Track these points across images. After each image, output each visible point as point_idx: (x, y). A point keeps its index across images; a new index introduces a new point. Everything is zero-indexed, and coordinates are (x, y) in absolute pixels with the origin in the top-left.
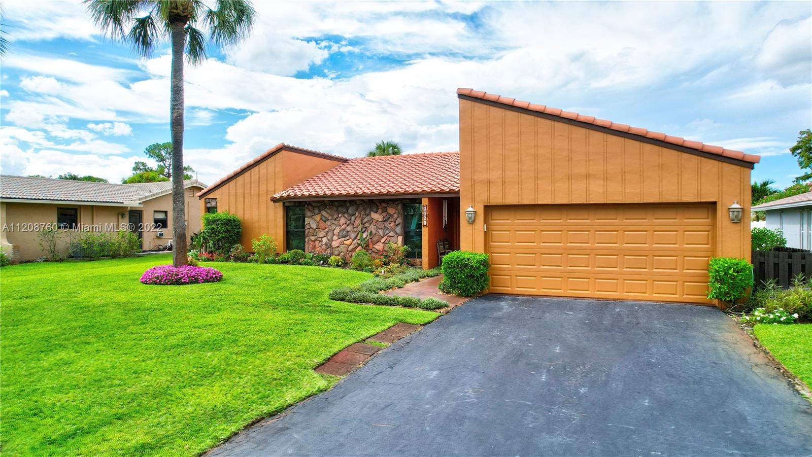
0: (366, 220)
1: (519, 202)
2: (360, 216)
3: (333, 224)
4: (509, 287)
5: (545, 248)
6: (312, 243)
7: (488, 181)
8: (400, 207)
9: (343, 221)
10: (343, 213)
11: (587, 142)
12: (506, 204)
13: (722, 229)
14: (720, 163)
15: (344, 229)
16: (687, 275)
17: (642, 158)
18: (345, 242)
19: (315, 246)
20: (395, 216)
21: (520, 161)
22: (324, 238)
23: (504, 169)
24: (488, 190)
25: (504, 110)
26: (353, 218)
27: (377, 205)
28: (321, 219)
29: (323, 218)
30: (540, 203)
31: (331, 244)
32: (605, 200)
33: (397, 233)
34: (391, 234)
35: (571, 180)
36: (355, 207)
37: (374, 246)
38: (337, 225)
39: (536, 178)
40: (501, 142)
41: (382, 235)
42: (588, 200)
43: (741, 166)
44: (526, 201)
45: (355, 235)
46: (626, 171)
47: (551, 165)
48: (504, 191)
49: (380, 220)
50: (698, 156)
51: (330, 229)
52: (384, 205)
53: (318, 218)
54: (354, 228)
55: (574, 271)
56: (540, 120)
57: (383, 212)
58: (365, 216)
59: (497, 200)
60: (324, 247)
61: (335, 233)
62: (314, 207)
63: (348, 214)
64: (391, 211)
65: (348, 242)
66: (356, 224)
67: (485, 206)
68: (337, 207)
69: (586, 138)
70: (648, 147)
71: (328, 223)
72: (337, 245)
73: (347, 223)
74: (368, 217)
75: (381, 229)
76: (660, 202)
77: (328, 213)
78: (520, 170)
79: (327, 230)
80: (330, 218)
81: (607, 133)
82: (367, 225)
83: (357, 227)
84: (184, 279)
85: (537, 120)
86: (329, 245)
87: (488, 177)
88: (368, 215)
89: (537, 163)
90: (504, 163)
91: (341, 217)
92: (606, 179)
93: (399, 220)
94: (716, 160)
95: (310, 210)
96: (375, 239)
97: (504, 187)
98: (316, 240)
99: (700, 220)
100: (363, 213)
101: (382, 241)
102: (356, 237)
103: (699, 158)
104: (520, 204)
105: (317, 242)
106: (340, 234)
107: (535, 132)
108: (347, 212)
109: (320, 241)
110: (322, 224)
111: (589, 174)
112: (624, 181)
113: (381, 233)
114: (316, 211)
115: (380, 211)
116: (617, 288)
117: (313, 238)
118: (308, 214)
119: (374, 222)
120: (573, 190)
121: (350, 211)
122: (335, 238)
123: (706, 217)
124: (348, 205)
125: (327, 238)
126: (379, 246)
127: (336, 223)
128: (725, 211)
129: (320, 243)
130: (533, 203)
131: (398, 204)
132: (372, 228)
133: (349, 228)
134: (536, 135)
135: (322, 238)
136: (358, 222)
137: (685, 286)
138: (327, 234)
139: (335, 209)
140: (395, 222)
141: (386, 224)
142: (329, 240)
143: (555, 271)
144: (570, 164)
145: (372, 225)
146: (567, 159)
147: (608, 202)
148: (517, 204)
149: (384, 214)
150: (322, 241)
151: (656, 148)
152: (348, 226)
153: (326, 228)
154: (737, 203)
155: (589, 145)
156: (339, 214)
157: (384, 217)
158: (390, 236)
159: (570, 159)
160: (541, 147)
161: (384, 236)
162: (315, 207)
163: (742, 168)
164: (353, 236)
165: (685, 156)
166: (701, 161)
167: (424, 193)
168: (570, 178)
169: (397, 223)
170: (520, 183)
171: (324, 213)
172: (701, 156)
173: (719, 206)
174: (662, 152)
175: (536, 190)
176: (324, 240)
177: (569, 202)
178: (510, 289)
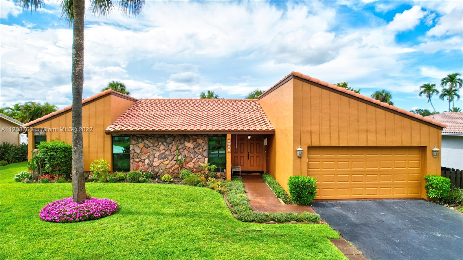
0: (180, 147)
1: (329, 145)
2: (176, 145)
3: (154, 149)
4: (318, 195)
5: (340, 171)
6: (136, 164)
7: (311, 131)
8: (206, 138)
9: (162, 147)
10: (162, 142)
11: (367, 111)
12: (321, 146)
13: (429, 160)
14: (429, 126)
15: (162, 154)
16: (410, 183)
17: (394, 122)
18: (164, 163)
19: (139, 165)
20: (203, 144)
21: (330, 121)
22: (146, 160)
23: (321, 125)
24: (311, 137)
25: (321, 88)
26: (170, 146)
27: (189, 137)
28: (144, 146)
29: (146, 146)
30: (341, 145)
31: (152, 164)
32: (376, 145)
33: (203, 156)
34: (200, 156)
35: (358, 133)
36: (172, 138)
37: (187, 165)
38: (157, 151)
39: (339, 131)
40: (319, 108)
41: (193, 157)
42: (367, 144)
43: (438, 129)
44: (332, 145)
45: (172, 158)
46: (386, 129)
47: (348, 124)
48: (320, 138)
49: (192, 147)
50: (420, 122)
51: (152, 153)
52: (195, 137)
53: (141, 145)
54: (171, 152)
55: (355, 184)
56: (342, 96)
57: (193, 142)
58: (180, 144)
59: (316, 143)
60: (146, 166)
61: (156, 156)
62: (138, 138)
63: (167, 143)
64: (200, 141)
65: (167, 162)
66: (173, 150)
67: (308, 147)
68: (158, 138)
69: (366, 109)
70: (397, 117)
71: (150, 149)
72: (158, 165)
73: (166, 149)
74: (183, 145)
75: (193, 153)
76: (402, 146)
77: (149, 142)
78: (330, 126)
79: (149, 154)
80: (152, 145)
81: (377, 107)
82: (181, 150)
83: (174, 152)
84: (96, 214)
85: (340, 97)
86: (150, 164)
87: (311, 129)
88: (182, 144)
89: (340, 122)
90: (321, 121)
91: (160, 145)
92: (376, 133)
93: (206, 148)
94: (427, 125)
95: (134, 140)
96: (188, 160)
97: (320, 135)
98: (140, 161)
99: (416, 155)
100: (178, 142)
101: (193, 161)
102: (172, 160)
103: (420, 123)
104: (330, 146)
105: (140, 163)
106: (160, 157)
107: (339, 104)
108: (165, 142)
109: (143, 162)
110: (145, 150)
111: (368, 130)
112: (385, 134)
113: (192, 156)
114: (140, 140)
115: (191, 141)
116: (377, 193)
117: (137, 160)
118: (133, 142)
119: (187, 149)
120: (359, 138)
121: (168, 141)
122: (156, 159)
123: (418, 153)
124: (166, 136)
125: (149, 160)
126: (191, 165)
127: (157, 149)
128: (431, 152)
129: (143, 163)
130: (337, 146)
131: (205, 136)
132: (185, 153)
133: (167, 153)
134: (339, 106)
135: (144, 159)
136: (174, 148)
137: (409, 190)
138: (149, 156)
139: (156, 139)
140: (203, 149)
141: (196, 150)
142: (150, 161)
143: (345, 184)
144: (358, 124)
145: (185, 151)
146: (356, 120)
147: (377, 146)
148: (328, 146)
149: (195, 143)
150: (144, 162)
151: (401, 117)
152: (166, 151)
153: (148, 153)
154: (437, 147)
155: (368, 113)
156: (159, 142)
157: (194, 145)
158: (199, 158)
159: (358, 121)
160: (342, 113)
161: (195, 158)
162: (140, 137)
163: (438, 130)
164: (170, 158)
165: (414, 122)
166: (421, 125)
167: (230, 131)
168: (358, 131)
169: (204, 149)
170: (330, 133)
171: (146, 142)
172: (421, 123)
173: (428, 148)
174: (403, 119)
175: (339, 137)
176: (147, 161)
177: (357, 145)
178: (319, 196)
